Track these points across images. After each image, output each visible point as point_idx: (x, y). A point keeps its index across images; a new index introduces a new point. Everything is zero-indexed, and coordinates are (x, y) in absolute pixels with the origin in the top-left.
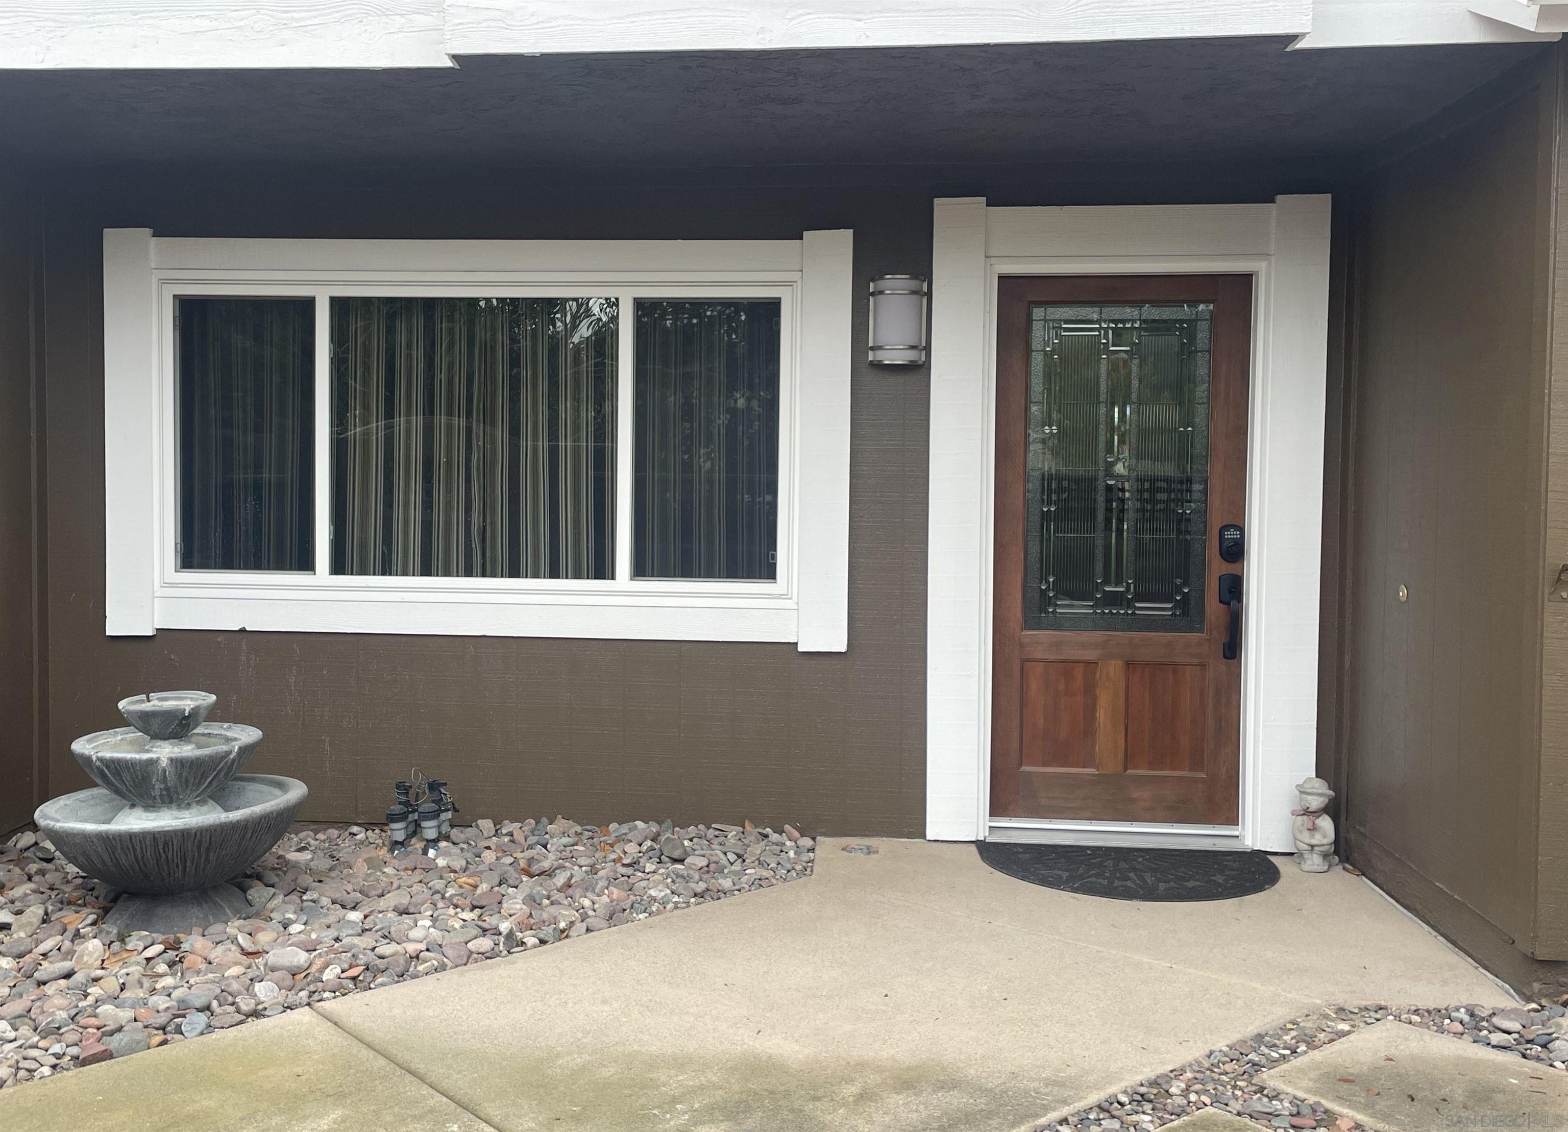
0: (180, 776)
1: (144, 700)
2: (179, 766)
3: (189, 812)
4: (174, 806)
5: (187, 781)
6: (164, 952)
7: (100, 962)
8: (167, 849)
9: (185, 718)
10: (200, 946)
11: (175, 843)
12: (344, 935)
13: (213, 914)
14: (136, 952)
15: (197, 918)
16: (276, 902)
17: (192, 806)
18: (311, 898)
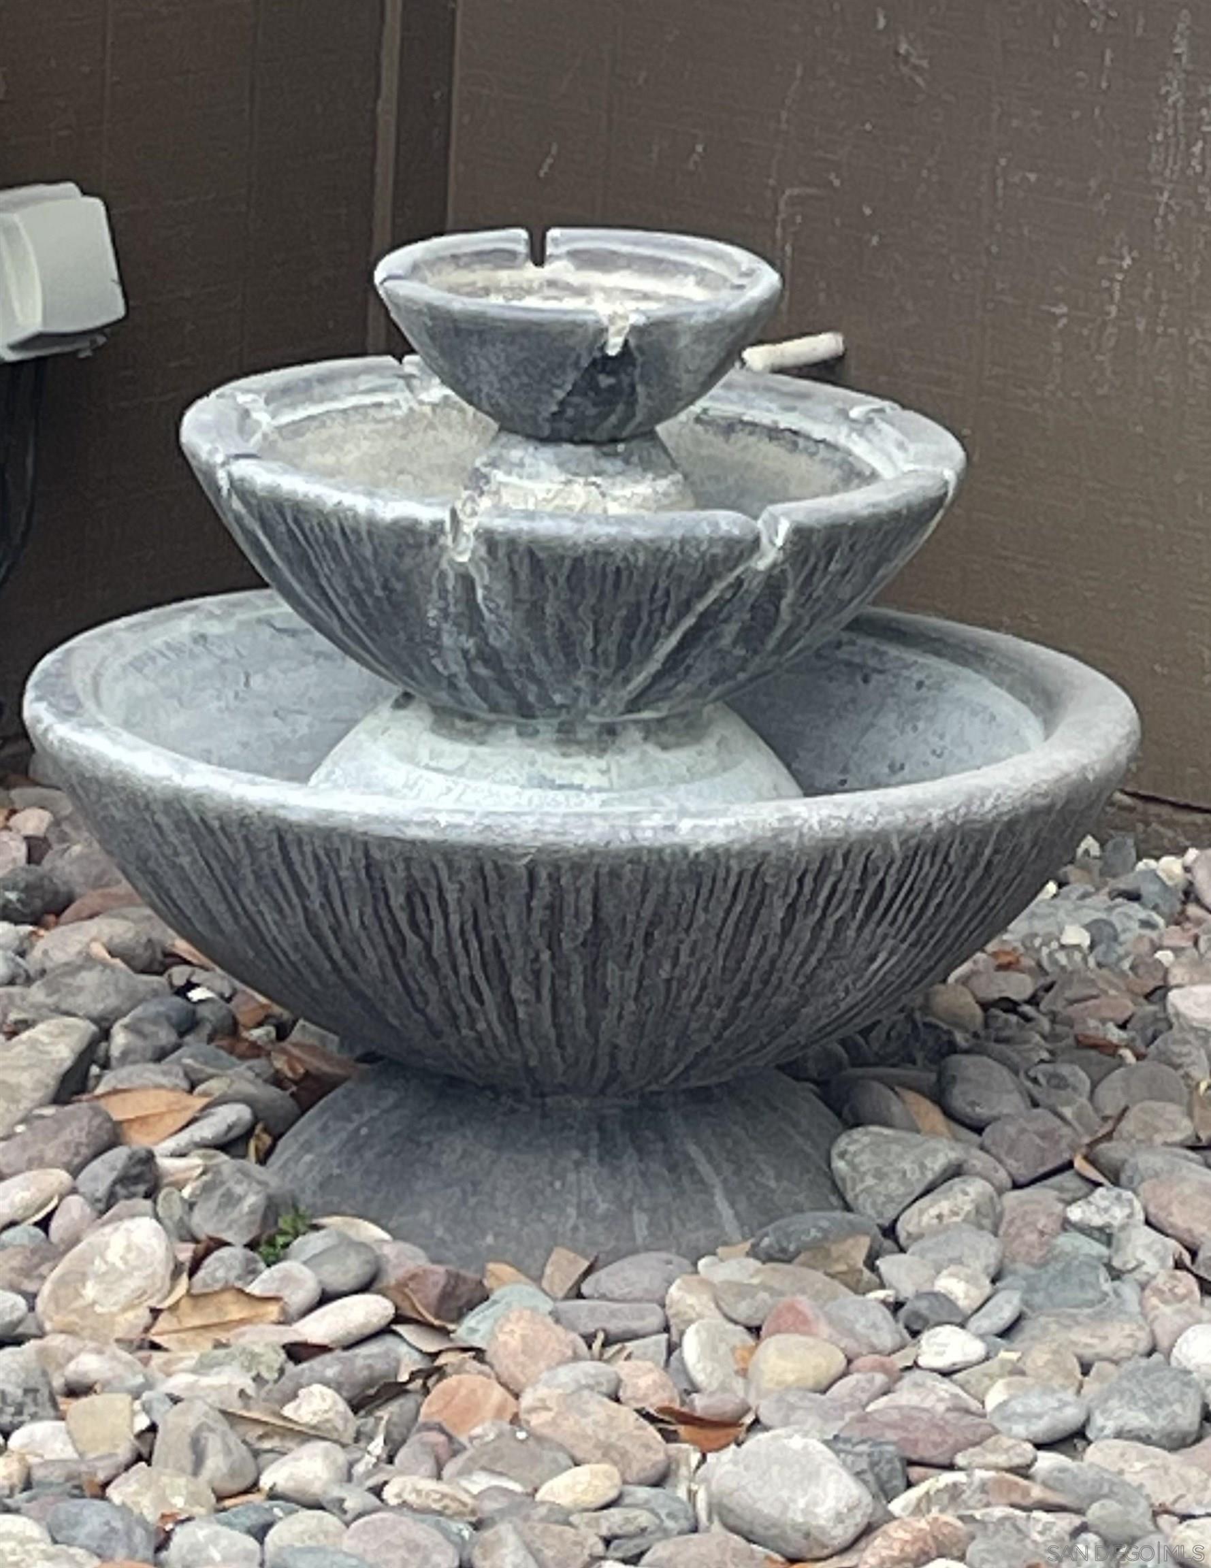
0: (534, 614)
1: (513, 254)
2: (524, 573)
3: (602, 763)
4: (546, 727)
5: (567, 641)
6: (385, 1330)
7: (144, 1316)
8: (421, 915)
9: (604, 363)
10: (515, 1342)
11: (451, 897)
12: (1111, 1426)
13: (652, 1211)
14: (273, 1310)
15: (585, 1209)
16: (944, 1206)
17: (621, 742)
18: (1098, 1221)
